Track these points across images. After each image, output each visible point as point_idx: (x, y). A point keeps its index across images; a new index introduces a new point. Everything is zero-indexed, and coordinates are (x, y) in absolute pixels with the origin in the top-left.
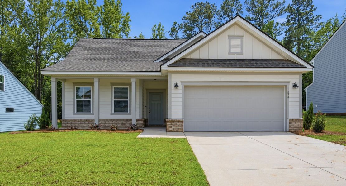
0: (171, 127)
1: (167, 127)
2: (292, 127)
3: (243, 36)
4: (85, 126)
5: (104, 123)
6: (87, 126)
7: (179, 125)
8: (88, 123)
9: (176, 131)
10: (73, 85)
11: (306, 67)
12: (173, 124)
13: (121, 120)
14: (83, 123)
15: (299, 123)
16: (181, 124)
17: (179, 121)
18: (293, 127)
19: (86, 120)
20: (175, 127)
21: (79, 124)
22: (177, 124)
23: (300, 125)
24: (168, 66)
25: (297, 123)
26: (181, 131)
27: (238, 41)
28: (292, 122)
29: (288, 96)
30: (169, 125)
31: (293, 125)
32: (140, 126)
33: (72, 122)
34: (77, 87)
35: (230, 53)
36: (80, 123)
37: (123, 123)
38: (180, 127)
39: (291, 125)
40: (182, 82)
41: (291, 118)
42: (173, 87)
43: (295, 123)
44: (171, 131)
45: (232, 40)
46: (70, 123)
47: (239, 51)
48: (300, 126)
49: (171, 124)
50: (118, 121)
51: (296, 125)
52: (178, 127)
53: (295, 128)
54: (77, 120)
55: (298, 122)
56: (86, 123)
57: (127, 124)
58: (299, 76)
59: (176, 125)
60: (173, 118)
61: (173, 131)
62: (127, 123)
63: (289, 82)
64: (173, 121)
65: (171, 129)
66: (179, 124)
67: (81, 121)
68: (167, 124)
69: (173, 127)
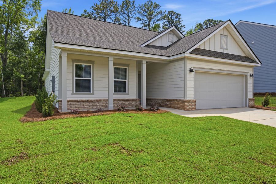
0: (188, 106)
1: (185, 106)
3: (228, 36)
4: (86, 107)
5: (105, 103)
6: (87, 106)
7: (193, 104)
8: (89, 103)
9: (191, 109)
10: (72, 62)
11: (258, 63)
12: (189, 103)
13: (121, 100)
14: (84, 103)
16: (195, 103)
19: (88, 101)
20: (191, 106)
21: (79, 105)
22: (192, 103)
26: (194, 109)
30: (187, 105)
32: (137, 105)
33: (71, 102)
34: (76, 64)
35: (221, 48)
36: (80, 103)
37: (123, 103)
38: (193, 106)
40: (193, 68)
42: (188, 71)
44: (188, 110)
45: (222, 38)
46: (70, 104)
50: (118, 101)
52: (192, 106)
54: (78, 100)
55: (252, 100)
56: (87, 103)
57: (126, 104)
59: (191, 105)
60: (188, 99)
61: (189, 109)
62: (127, 102)
63: (248, 73)
64: (189, 101)
65: (188, 108)
67: (82, 101)
68: (186, 103)
69: (189, 106)
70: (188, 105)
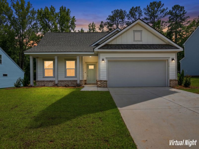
0: (100, 85)
1: (98, 84)
2: (171, 84)
3: (142, 31)
5: (61, 82)
6: (51, 84)
9: (103, 87)
10: (43, 60)
11: (179, 49)
12: (101, 83)
14: (48, 82)
16: (106, 83)
17: (105, 81)
24: (98, 49)
25: (174, 82)
26: (106, 87)
27: (139, 33)
28: (171, 81)
29: (169, 66)
32: (82, 84)
33: (42, 82)
35: (134, 41)
37: (72, 82)
40: (106, 58)
41: (171, 79)
42: (101, 60)
45: (135, 33)
47: (140, 39)
48: (176, 83)
52: (104, 85)
53: (173, 85)
58: (175, 54)
61: (101, 87)
62: (75, 82)
64: (101, 81)
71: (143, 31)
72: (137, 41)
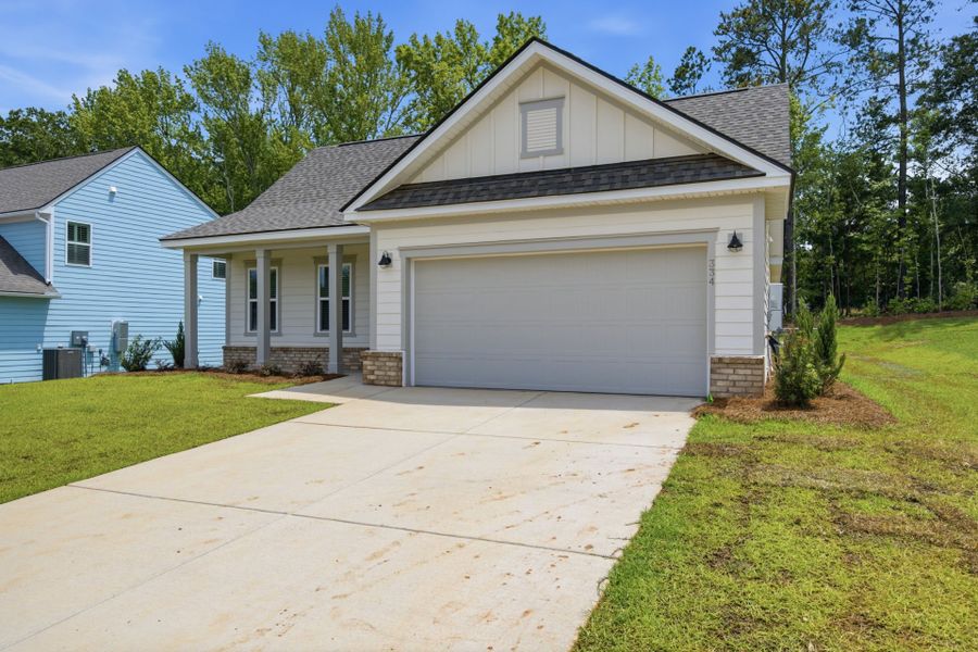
0: (372, 372)
1: (365, 371)
2: (719, 383)
3: (563, 98)
7: (390, 367)
9: (383, 383)
10: (245, 267)
11: (764, 175)
12: (377, 363)
15: (749, 372)
16: (395, 364)
17: (390, 356)
18: (723, 383)
20: (381, 373)
22: (388, 364)
23: (749, 378)
24: (358, 210)
25: (741, 372)
26: (395, 383)
27: (550, 114)
28: (720, 365)
29: (709, 278)
30: (369, 368)
31: (725, 377)
33: (241, 351)
35: (525, 155)
36: (254, 354)
38: (393, 374)
39: (716, 377)
40: (401, 250)
41: (719, 354)
43: (731, 371)
44: (372, 383)
45: (531, 115)
46: (238, 355)
47: (551, 144)
48: (753, 381)
49: (371, 363)
51: (735, 377)
52: (389, 373)
53: (730, 389)
55: (743, 366)
58: (754, 207)
59: (384, 368)
60: (380, 349)
61: (376, 382)
63: (715, 231)
64: (376, 356)
65: (372, 377)
66: (391, 364)
68: (365, 362)
69: (376, 373)
70: (373, 368)
71: (567, 101)
72: (536, 155)
